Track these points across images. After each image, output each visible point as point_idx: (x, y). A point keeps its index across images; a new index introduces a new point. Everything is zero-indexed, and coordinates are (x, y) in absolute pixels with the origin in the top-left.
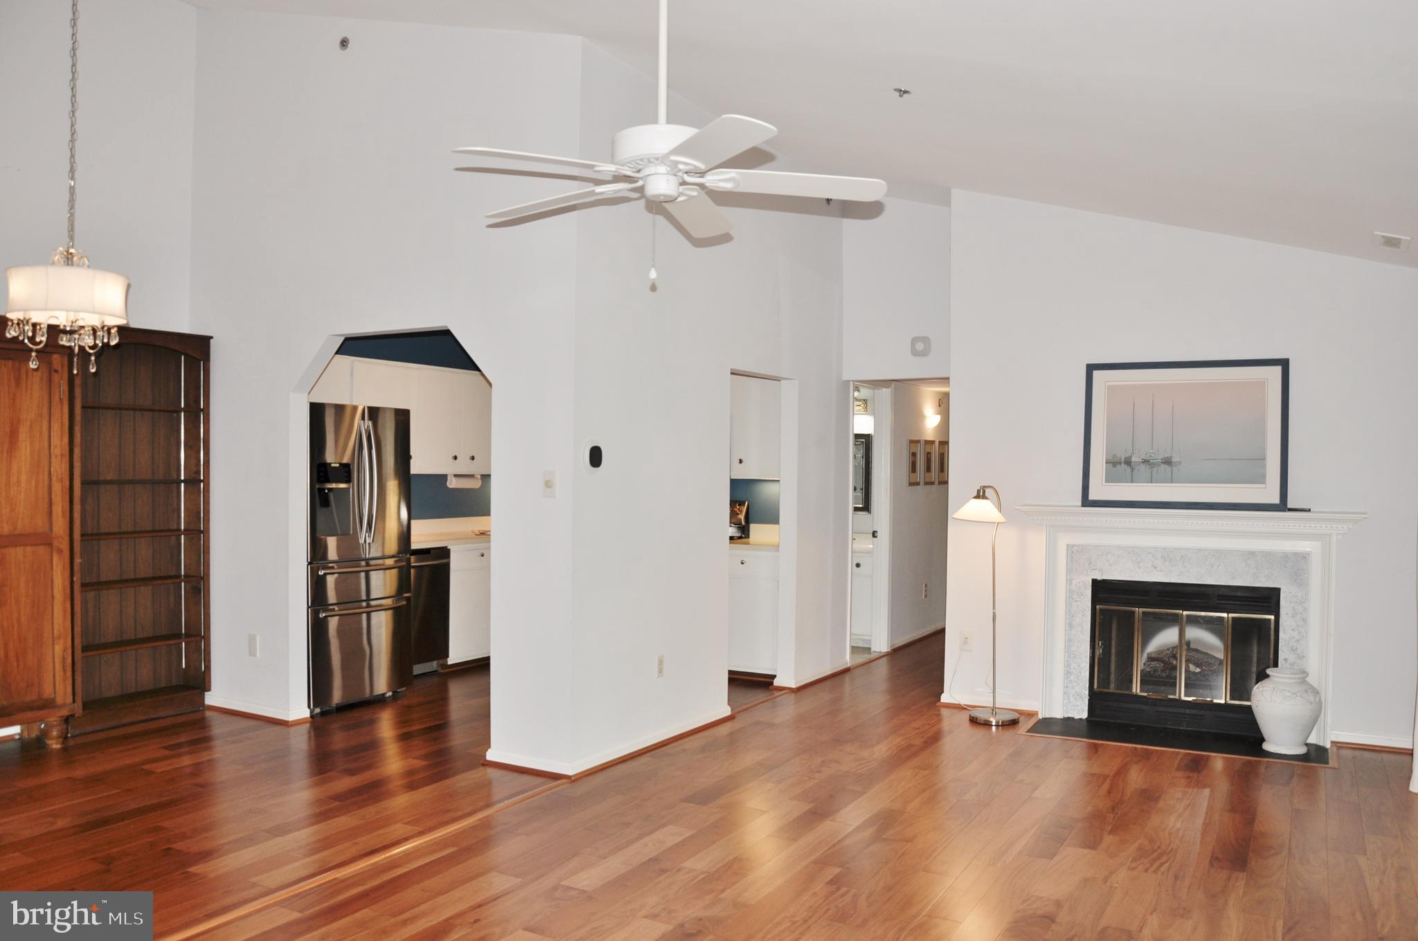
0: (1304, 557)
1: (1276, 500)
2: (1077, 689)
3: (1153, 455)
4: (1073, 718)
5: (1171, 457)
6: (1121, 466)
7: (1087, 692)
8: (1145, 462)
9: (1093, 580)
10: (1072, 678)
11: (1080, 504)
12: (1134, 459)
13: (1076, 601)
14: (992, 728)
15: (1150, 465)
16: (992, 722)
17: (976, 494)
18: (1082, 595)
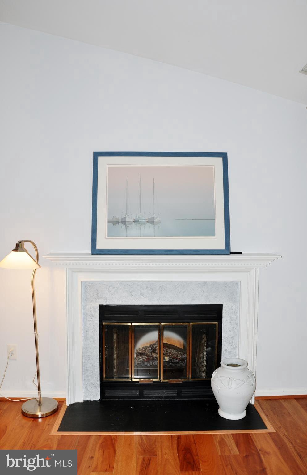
0: (236, 284)
1: (222, 247)
2: (92, 381)
3: (141, 217)
4: (90, 401)
5: (153, 218)
7: (99, 382)
8: (135, 221)
9: (100, 305)
10: (88, 373)
11: (90, 252)
12: (127, 220)
17: (14, 248)
18: (93, 317)
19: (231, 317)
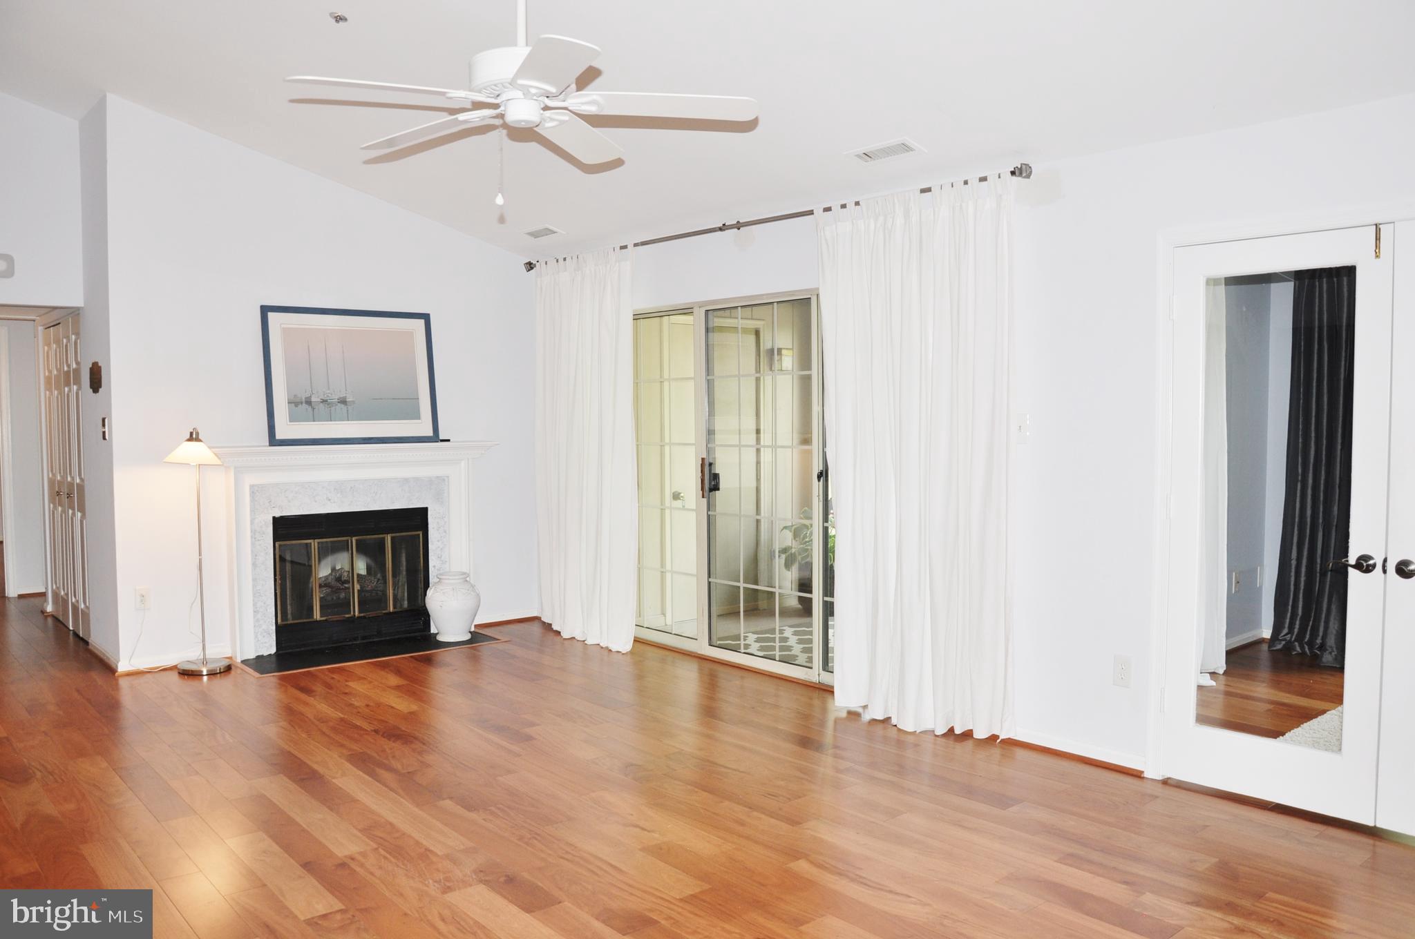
0: (442, 480)
1: (430, 433)
2: (265, 626)
3: (330, 395)
4: (262, 656)
5: (346, 397)
6: (304, 406)
7: (274, 628)
8: (324, 401)
9: (273, 517)
10: (259, 616)
11: (268, 444)
12: (313, 399)
13: (258, 540)
14: (202, 680)
15: (328, 405)
16: (202, 671)
17: (188, 436)
18: (264, 534)
19: (438, 523)
